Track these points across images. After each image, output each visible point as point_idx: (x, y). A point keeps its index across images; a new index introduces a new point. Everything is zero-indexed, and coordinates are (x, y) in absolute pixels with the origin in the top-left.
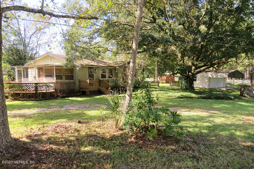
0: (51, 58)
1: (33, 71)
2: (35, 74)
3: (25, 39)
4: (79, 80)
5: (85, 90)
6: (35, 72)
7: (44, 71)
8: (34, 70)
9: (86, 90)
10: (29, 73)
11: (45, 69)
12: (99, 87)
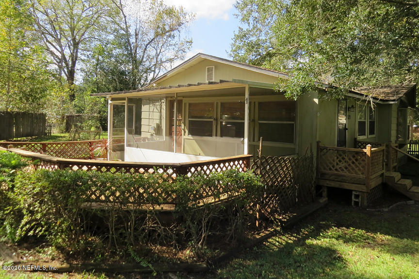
0: (209, 70)
1: (155, 110)
2: (161, 119)
3: (136, 51)
4: (318, 143)
5: (347, 186)
6: (158, 114)
7: (186, 109)
8: (158, 107)
9: (352, 187)
10: (143, 115)
11: (190, 105)
12: (384, 171)
